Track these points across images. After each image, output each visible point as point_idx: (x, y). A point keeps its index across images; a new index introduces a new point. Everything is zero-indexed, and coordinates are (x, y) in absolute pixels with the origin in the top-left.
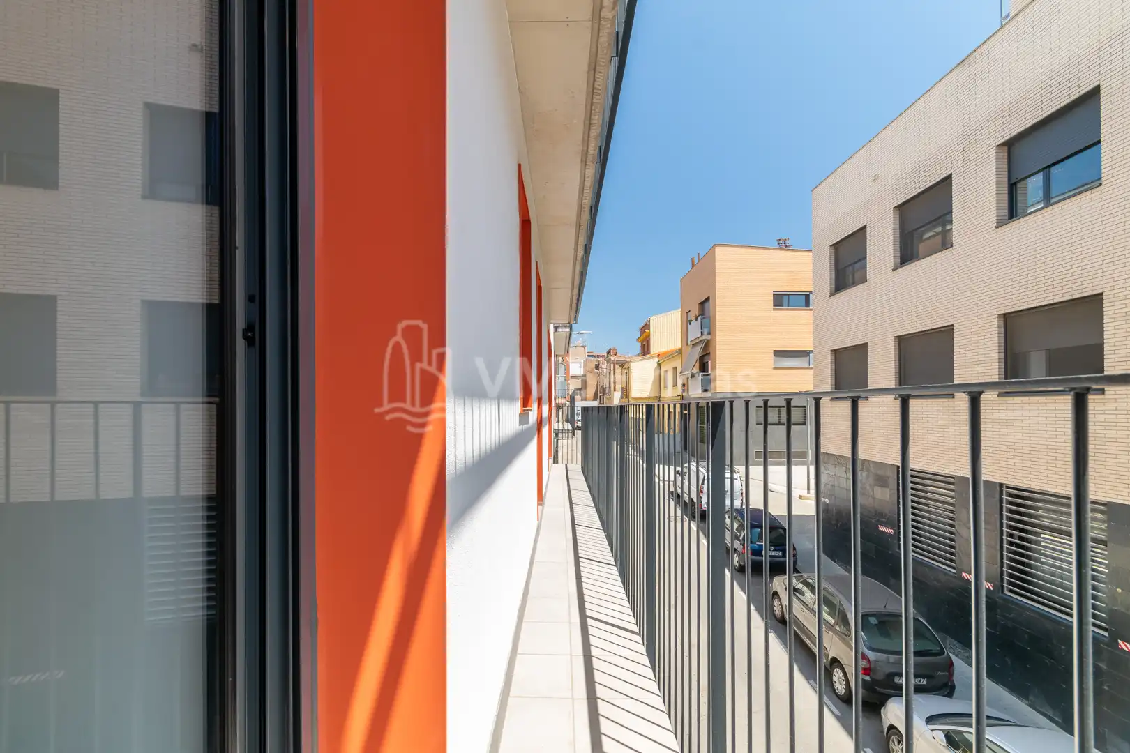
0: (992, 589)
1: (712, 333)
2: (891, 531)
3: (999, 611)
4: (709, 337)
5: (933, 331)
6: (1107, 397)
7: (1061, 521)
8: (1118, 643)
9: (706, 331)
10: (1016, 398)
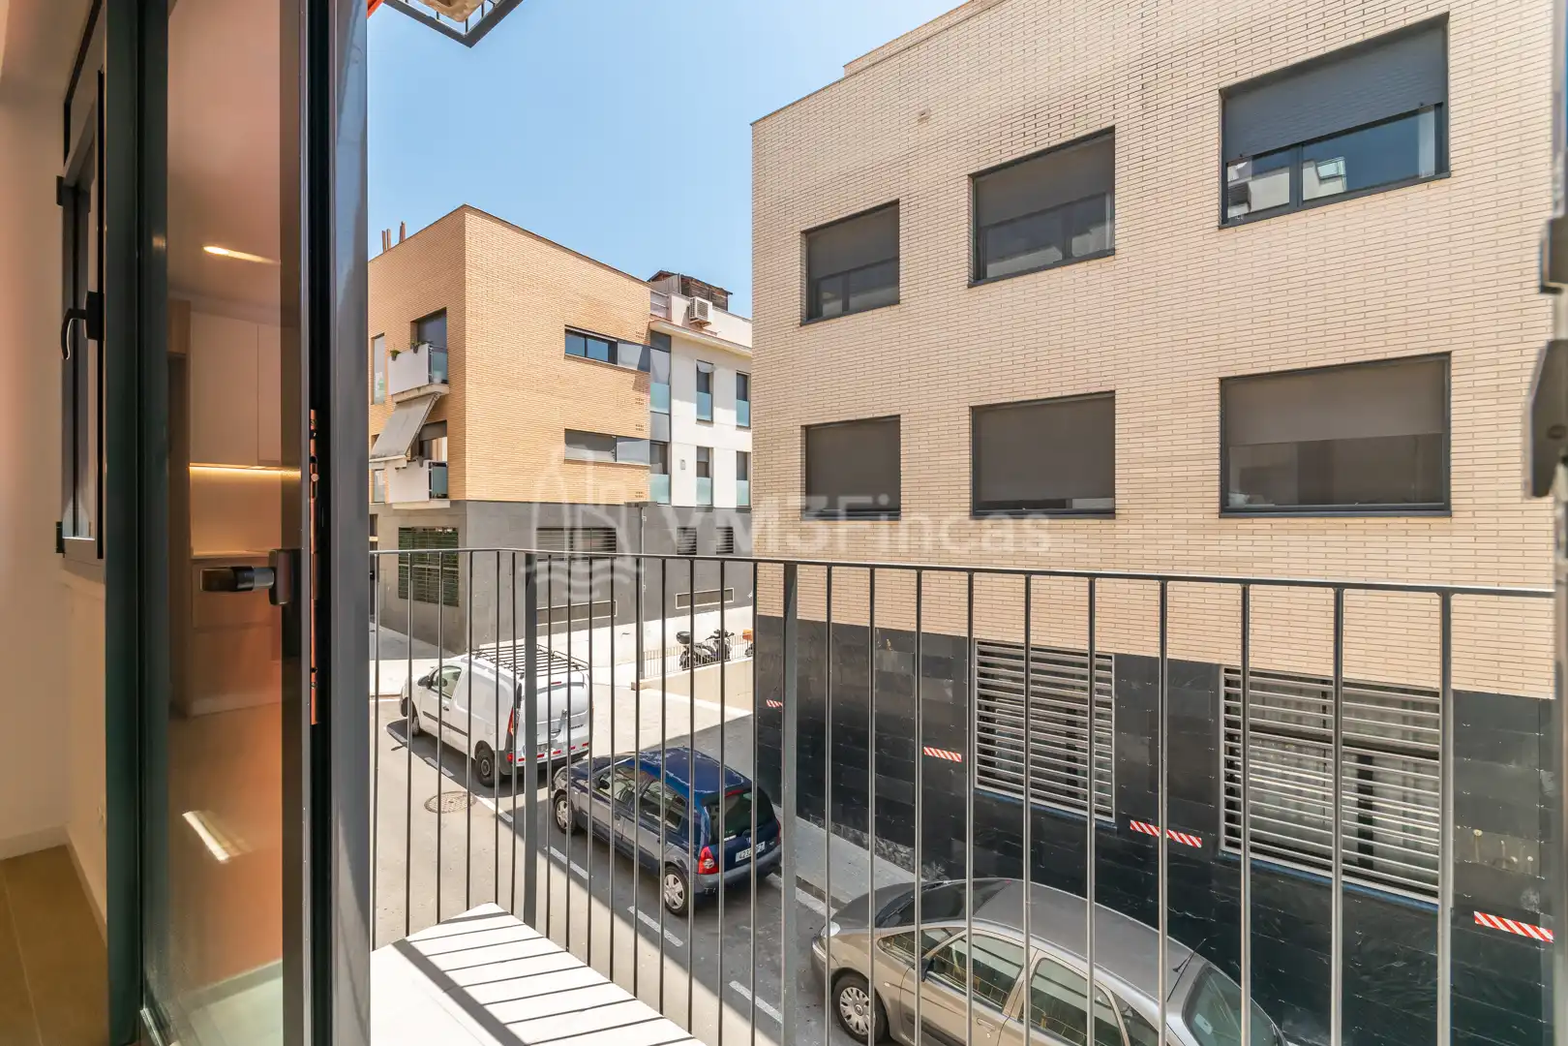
0: (1199, 845)
1: (452, 380)
2: (957, 757)
3: (1215, 883)
4: (443, 389)
5: (1060, 401)
6: (1454, 520)
7: (1358, 725)
8: (1475, 918)
9: (438, 377)
10: (1256, 520)
